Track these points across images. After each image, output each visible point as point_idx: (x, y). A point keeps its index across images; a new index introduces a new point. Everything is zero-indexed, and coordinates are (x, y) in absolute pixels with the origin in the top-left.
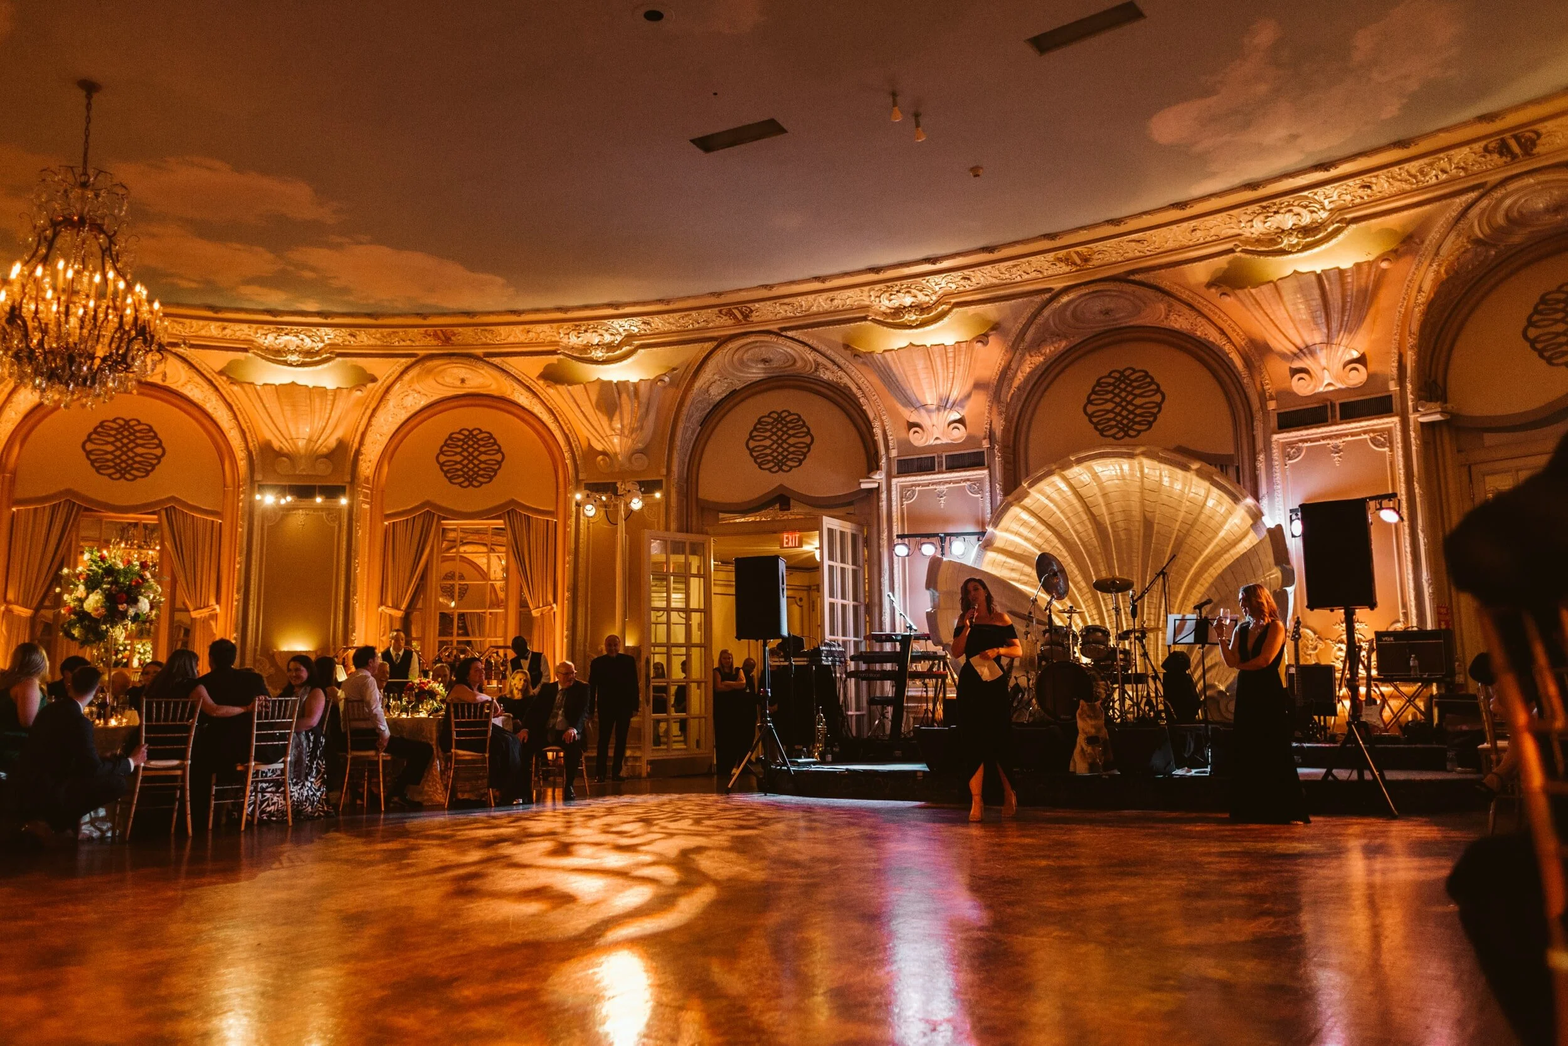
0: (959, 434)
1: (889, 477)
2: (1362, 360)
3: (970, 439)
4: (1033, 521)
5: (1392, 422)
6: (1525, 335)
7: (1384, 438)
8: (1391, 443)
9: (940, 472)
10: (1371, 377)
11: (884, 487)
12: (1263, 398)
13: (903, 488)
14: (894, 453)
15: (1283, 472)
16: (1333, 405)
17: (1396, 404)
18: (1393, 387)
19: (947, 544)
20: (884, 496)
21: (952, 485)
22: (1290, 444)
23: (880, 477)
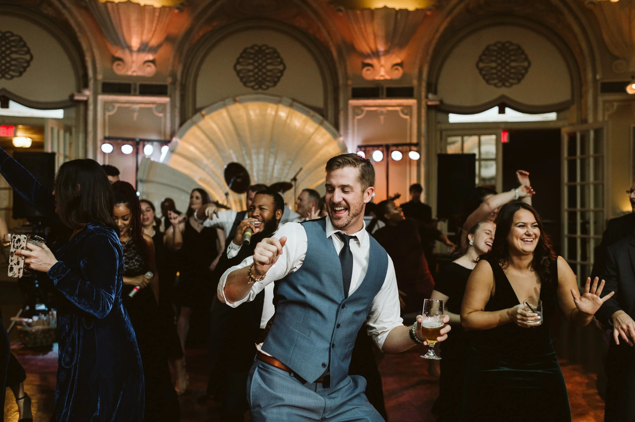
0: (150, 70)
1: (95, 95)
2: (400, 64)
3: (157, 75)
4: (203, 137)
5: (412, 102)
6: (477, 66)
7: (407, 109)
8: (410, 114)
9: (135, 95)
10: (404, 75)
11: (91, 101)
12: (347, 78)
13: (106, 103)
14: (100, 77)
15: (353, 123)
16: (382, 88)
17: (416, 92)
18: (415, 83)
19: (141, 147)
20: (91, 107)
21: (143, 106)
22: (358, 107)
23: (87, 93)
